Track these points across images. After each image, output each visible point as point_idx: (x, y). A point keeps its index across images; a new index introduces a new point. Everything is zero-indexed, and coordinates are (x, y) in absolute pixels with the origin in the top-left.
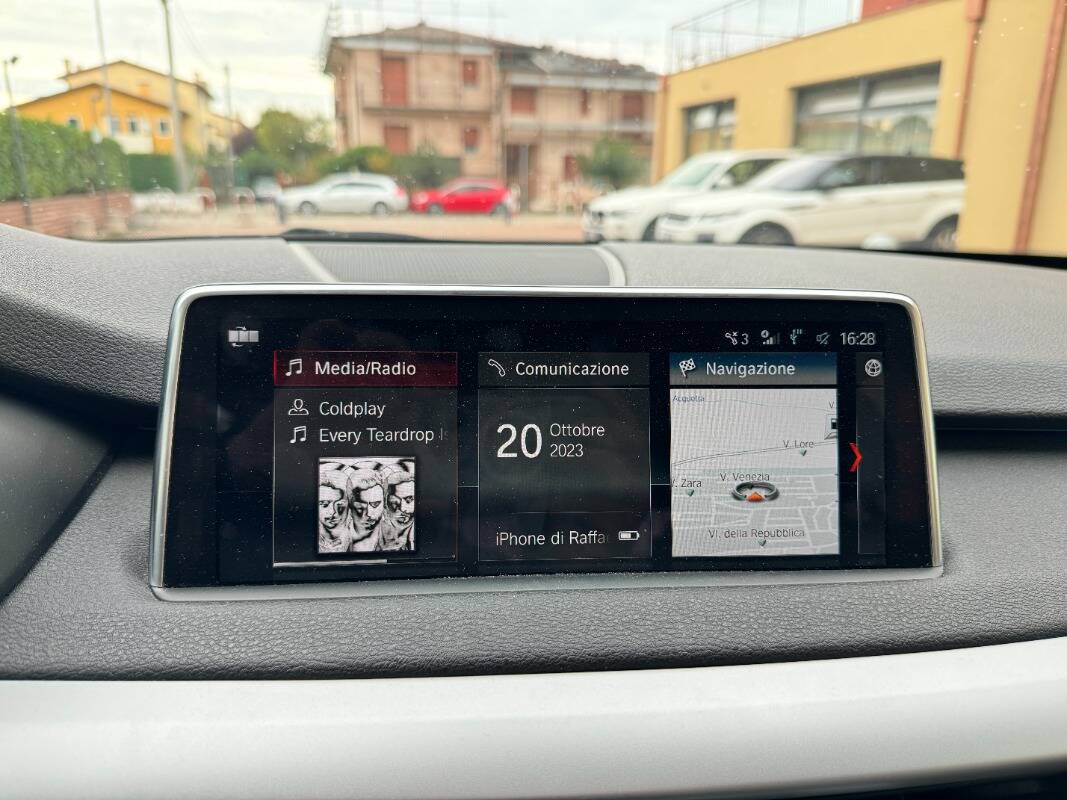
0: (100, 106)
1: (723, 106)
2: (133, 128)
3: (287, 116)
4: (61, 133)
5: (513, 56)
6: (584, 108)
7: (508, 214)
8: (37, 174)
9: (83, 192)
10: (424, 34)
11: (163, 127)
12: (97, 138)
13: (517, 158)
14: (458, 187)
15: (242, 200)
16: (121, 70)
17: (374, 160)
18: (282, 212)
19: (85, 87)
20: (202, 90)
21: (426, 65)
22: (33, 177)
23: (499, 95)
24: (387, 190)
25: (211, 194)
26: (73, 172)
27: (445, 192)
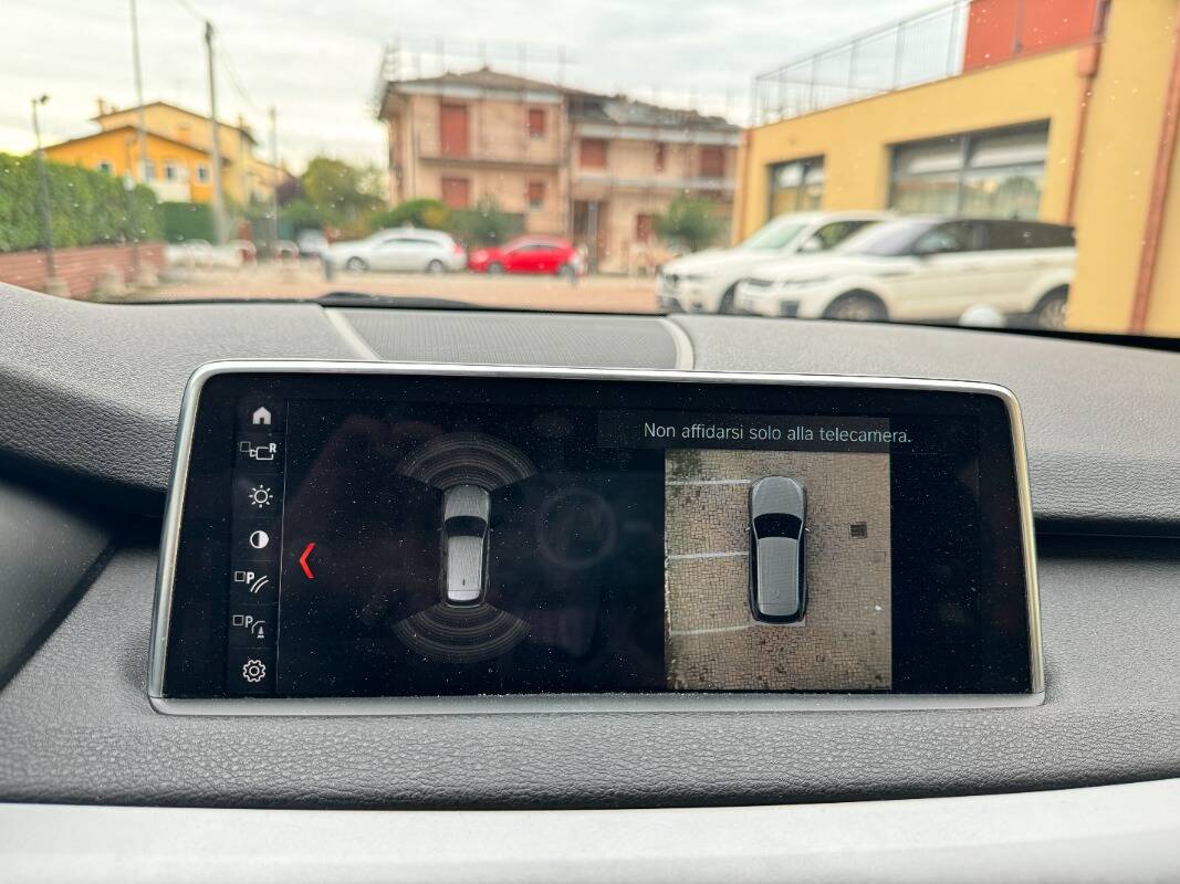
0: (135, 150)
1: (812, 163)
2: (170, 174)
3: (338, 164)
4: (92, 178)
5: (584, 105)
6: (660, 162)
7: (575, 275)
8: (63, 221)
9: (112, 242)
10: (488, 79)
11: (202, 173)
12: (130, 184)
13: (586, 215)
14: (521, 245)
15: (285, 254)
16: (159, 111)
17: (431, 215)
18: (329, 268)
19: (119, 129)
20: (245, 135)
21: (489, 113)
22: (59, 225)
23: (569, 144)
24: (443, 247)
25: (251, 247)
26: (103, 220)
27: (507, 250)
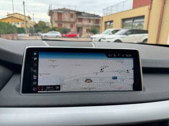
0: (13, 20)
1: (111, 22)
2: (18, 23)
3: (43, 22)
4: (7, 24)
5: (79, 13)
6: (90, 22)
7: (78, 38)
9: (10, 33)
10: (65, 10)
11: (23, 23)
12: (12, 25)
13: (79, 29)
14: (70, 34)
15: (35, 35)
16: (17, 15)
17: (57, 29)
18: (42, 37)
19: (10, 17)
20: (29, 18)
21: (65, 14)
22: (2, 31)
23: (76, 19)
24: (59, 34)
25: (30, 34)
26: (8, 30)
27: (68, 34)
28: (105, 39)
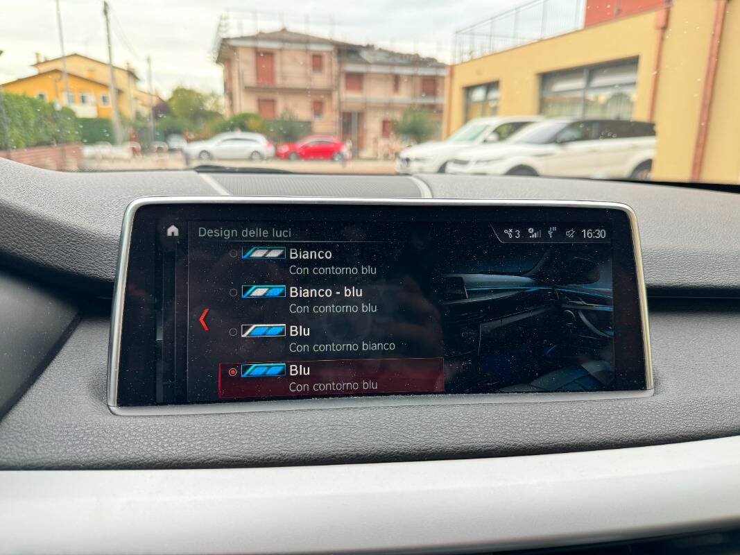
0: (61, 85)
1: (491, 86)
2: (83, 100)
3: (191, 92)
4: (33, 103)
5: (347, 51)
6: (396, 87)
7: (344, 160)
8: (16, 131)
9: (48, 144)
10: (285, 36)
11: (105, 99)
12: (58, 107)
13: (350, 122)
14: (310, 142)
15: (160, 150)
16: (75, 59)
17: (251, 123)
18: (187, 158)
19: (49, 72)
20: (131, 74)
21: (287, 57)
22: (13, 133)
23: (338, 76)
24: (260, 143)
25: (137, 146)
26: (41, 130)
27: (300, 144)
28: (464, 163)
